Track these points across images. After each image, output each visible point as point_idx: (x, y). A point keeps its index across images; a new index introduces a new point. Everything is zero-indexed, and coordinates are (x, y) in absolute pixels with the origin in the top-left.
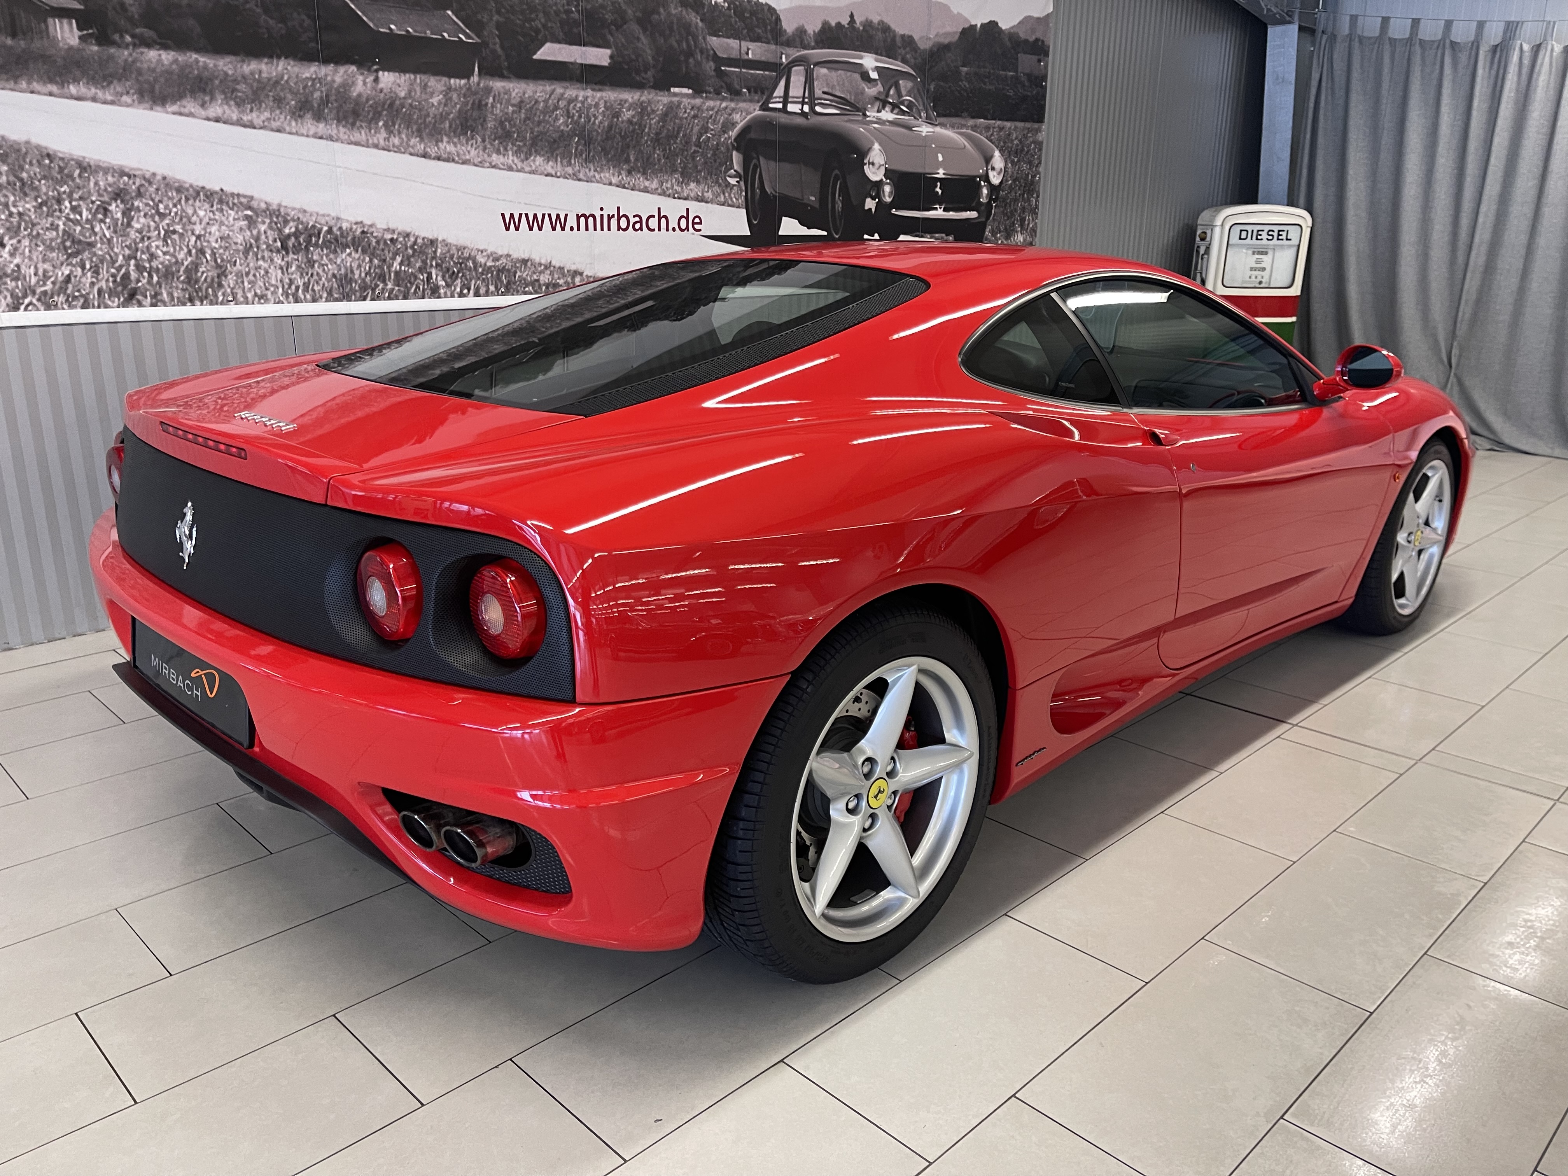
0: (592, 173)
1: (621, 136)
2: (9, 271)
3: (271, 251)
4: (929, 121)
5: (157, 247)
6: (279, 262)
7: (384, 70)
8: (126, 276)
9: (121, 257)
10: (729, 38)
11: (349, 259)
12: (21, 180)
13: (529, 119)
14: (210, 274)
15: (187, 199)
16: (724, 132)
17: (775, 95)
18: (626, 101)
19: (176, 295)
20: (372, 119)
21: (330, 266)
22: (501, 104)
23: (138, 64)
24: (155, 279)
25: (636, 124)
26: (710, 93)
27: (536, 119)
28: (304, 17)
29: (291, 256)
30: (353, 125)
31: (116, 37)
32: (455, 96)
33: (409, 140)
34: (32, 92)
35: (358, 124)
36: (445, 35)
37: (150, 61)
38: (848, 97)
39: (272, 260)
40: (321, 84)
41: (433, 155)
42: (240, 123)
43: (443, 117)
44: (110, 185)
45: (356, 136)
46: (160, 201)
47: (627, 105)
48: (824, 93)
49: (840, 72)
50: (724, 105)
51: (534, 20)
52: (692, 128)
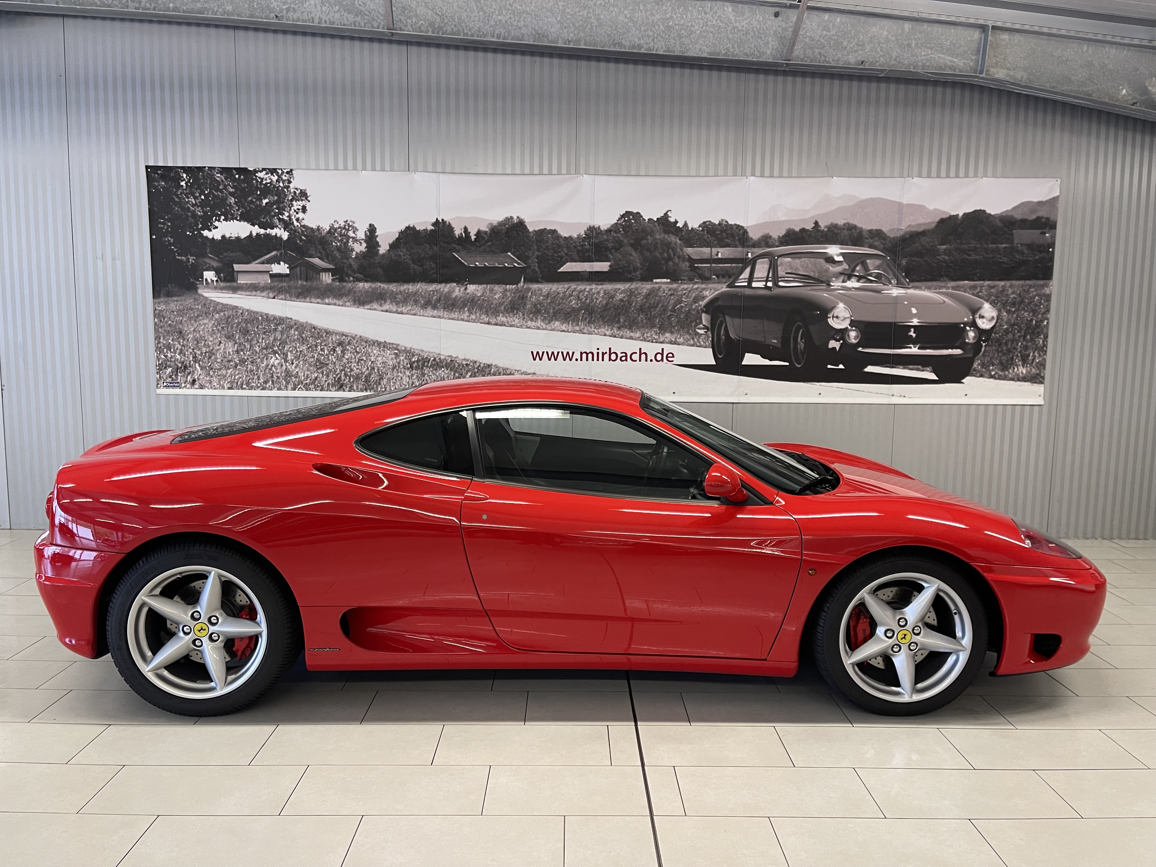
0: (593, 329)
1: (615, 309)
2: (294, 374)
3: (405, 369)
4: (899, 285)
5: (354, 366)
6: (408, 374)
7: (470, 284)
8: (340, 378)
9: (338, 370)
10: (702, 247)
11: (443, 373)
12: (302, 337)
13: (552, 302)
14: (376, 378)
15: (369, 346)
16: (696, 302)
17: (741, 278)
18: (619, 289)
19: (360, 387)
20: (461, 308)
21: (433, 376)
22: (536, 296)
23: (354, 289)
24: (352, 380)
25: (626, 301)
26: (685, 280)
27: (557, 302)
28: (432, 263)
29: (414, 371)
30: (452, 310)
31: (347, 278)
32: (509, 294)
33: (480, 316)
34: (311, 302)
35: (454, 310)
36: (506, 265)
37: (360, 287)
38: (812, 274)
39: (405, 373)
40: (437, 292)
41: (493, 323)
42: (397, 312)
43: (501, 304)
44: (337, 340)
45: (453, 315)
46: (358, 347)
47: (620, 291)
48: (787, 273)
49: (803, 259)
50: (696, 286)
51: (560, 252)
52: (670, 300)
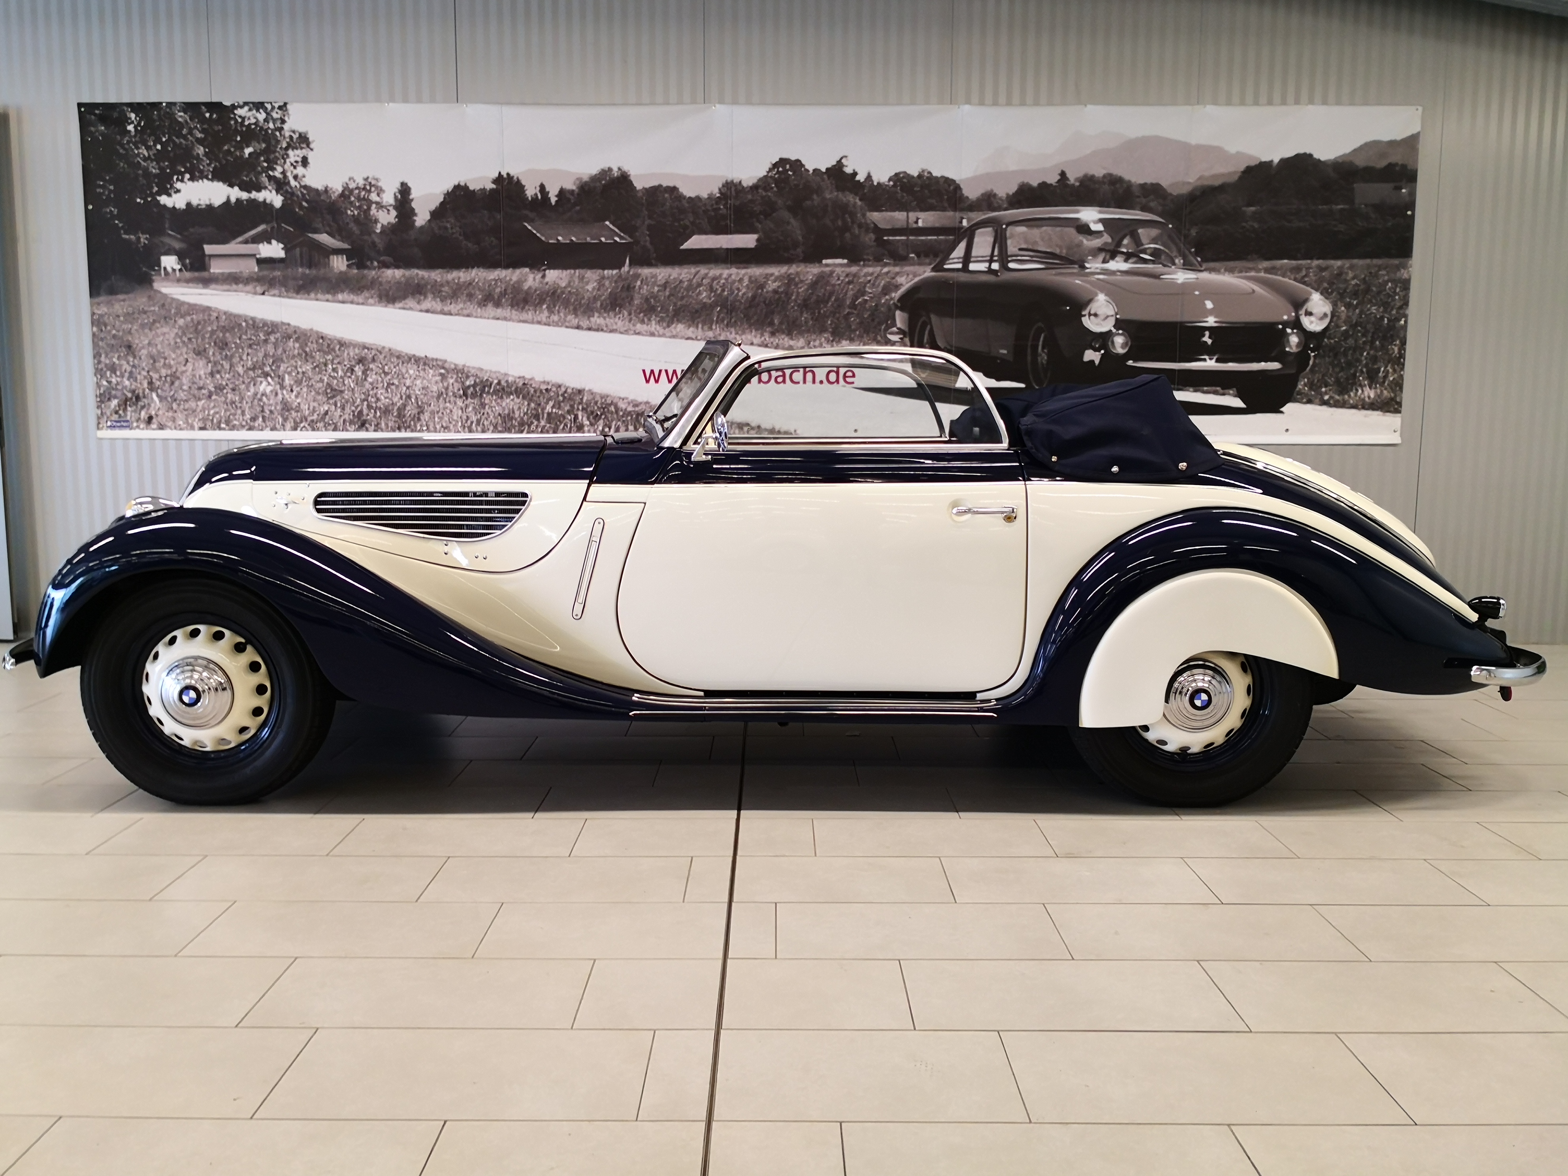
0: (733, 335)
1: (766, 305)
2: (294, 407)
3: (456, 397)
4: (1188, 266)
5: (381, 394)
6: (461, 404)
7: (550, 268)
8: (361, 412)
9: (359, 400)
10: (894, 211)
11: (512, 403)
12: (306, 352)
13: (673, 295)
14: (413, 412)
15: (403, 363)
16: (886, 294)
17: (951, 256)
18: (772, 275)
19: (390, 425)
20: (539, 303)
21: (497, 408)
22: (648, 286)
23: (380, 279)
24: (378, 414)
25: (782, 292)
26: (869, 260)
27: (680, 295)
28: (492, 239)
29: (469, 399)
30: (523, 308)
31: (369, 263)
32: (607, 283)
33: (566, 317)
34: (317, 300)
35: (527, 307)
36: (603, 239)
37: (387, 277)
38: (1058, 251)
39: (455, 403)
40: (501, 282)
41: (585, 327)
42: (443, 313)
43: (595, 299)
44: (356, 355)
45: (524, 316)
46: (386, 365)
47: (773, 278)
48: (1020, 249)
49: (1044, 228)
50: (886, 270)
51: (683, 220)
52: (847, 292)
